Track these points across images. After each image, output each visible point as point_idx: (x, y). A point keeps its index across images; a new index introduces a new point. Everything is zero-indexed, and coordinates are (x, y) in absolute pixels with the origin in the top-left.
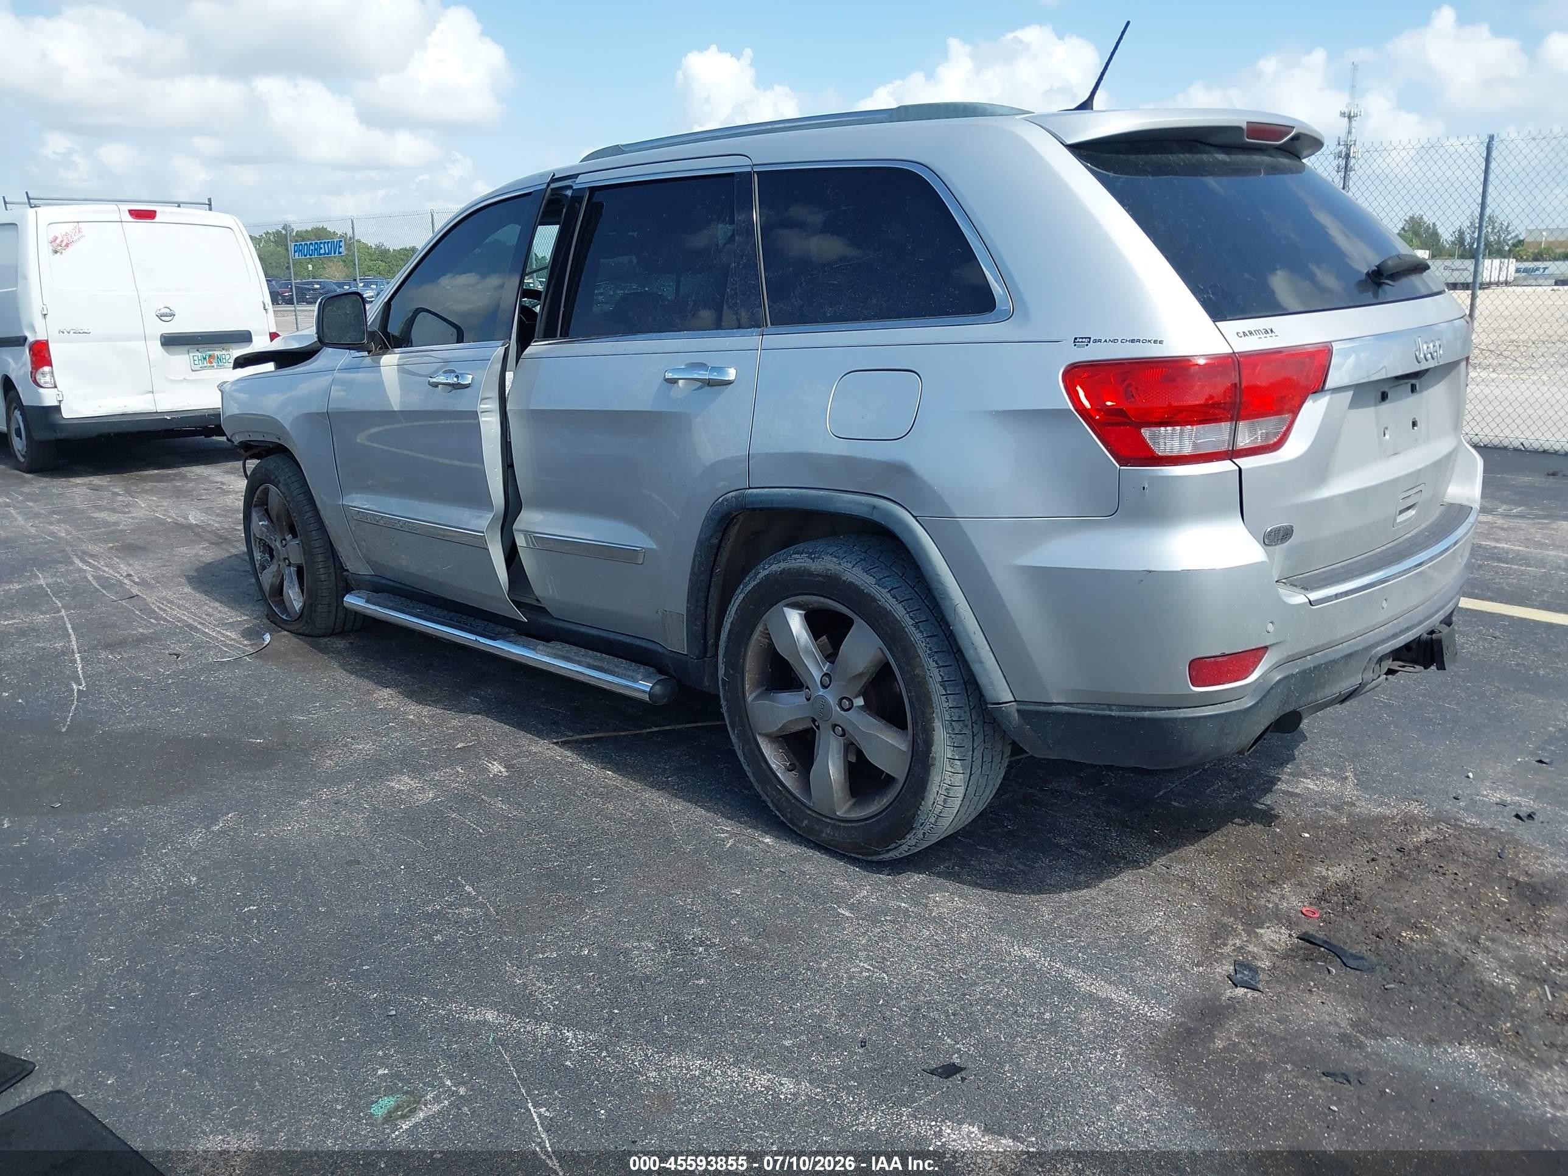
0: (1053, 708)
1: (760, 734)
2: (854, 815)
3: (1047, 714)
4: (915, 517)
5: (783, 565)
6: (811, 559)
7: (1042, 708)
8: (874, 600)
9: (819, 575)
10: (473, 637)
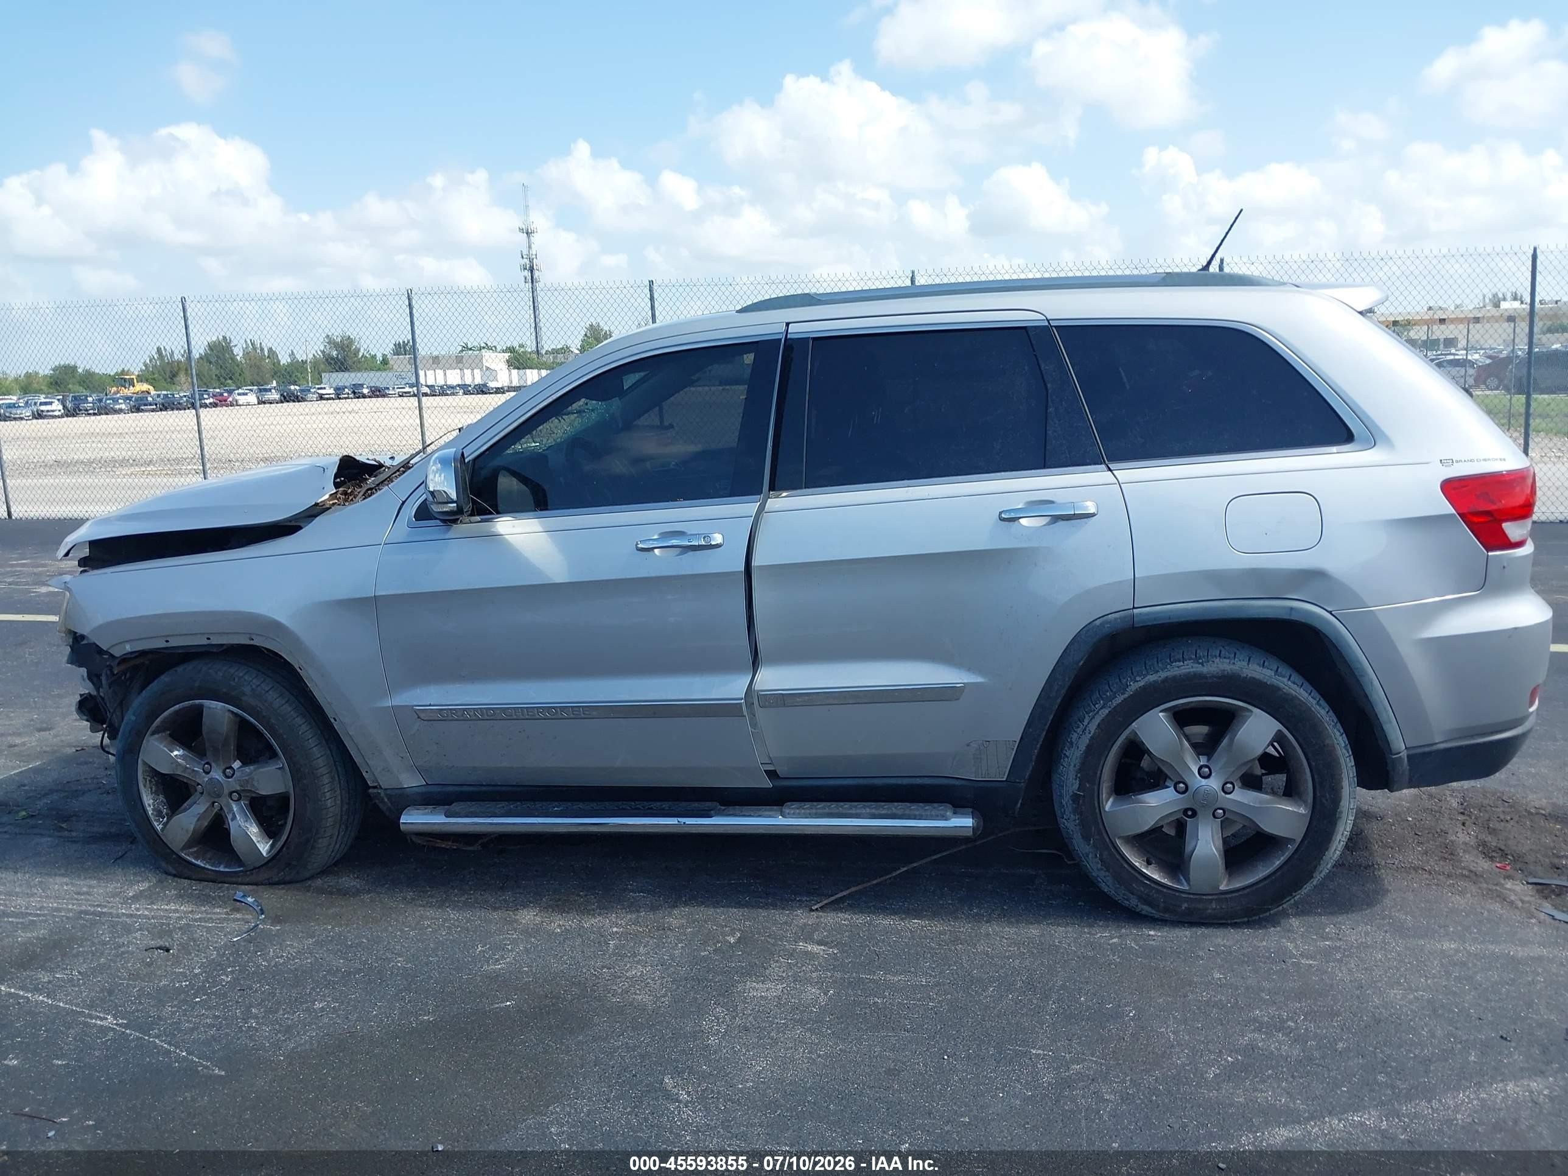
0: (1434, 748)
1: (1119, 838)
2: (1238, 884)
3: (1430, 753)
4: (1330, 613)
5: (1163, 675)
6: (1199, 663)
7: (1427, 749)
8: (1278, 689)
9: (1213, 676)
10: (673, 821)
